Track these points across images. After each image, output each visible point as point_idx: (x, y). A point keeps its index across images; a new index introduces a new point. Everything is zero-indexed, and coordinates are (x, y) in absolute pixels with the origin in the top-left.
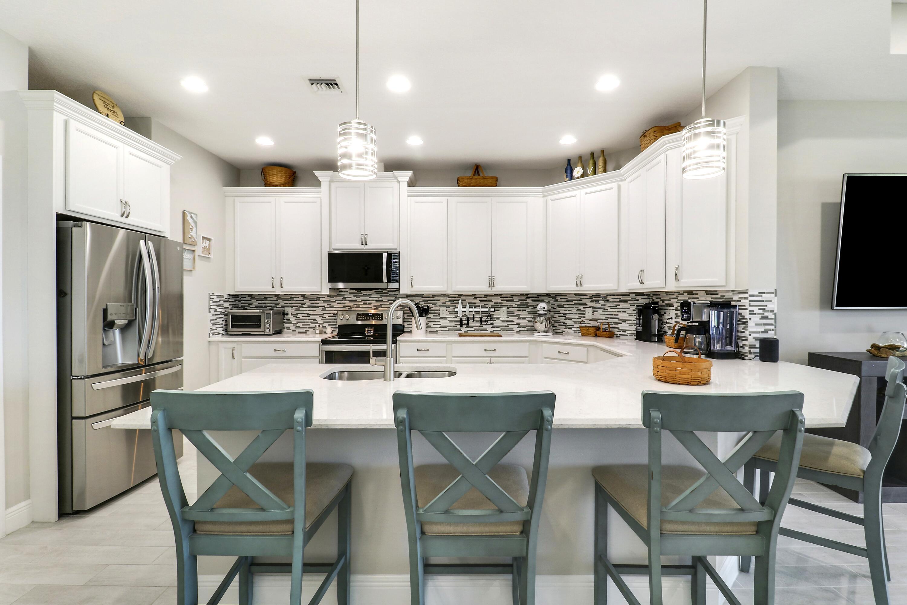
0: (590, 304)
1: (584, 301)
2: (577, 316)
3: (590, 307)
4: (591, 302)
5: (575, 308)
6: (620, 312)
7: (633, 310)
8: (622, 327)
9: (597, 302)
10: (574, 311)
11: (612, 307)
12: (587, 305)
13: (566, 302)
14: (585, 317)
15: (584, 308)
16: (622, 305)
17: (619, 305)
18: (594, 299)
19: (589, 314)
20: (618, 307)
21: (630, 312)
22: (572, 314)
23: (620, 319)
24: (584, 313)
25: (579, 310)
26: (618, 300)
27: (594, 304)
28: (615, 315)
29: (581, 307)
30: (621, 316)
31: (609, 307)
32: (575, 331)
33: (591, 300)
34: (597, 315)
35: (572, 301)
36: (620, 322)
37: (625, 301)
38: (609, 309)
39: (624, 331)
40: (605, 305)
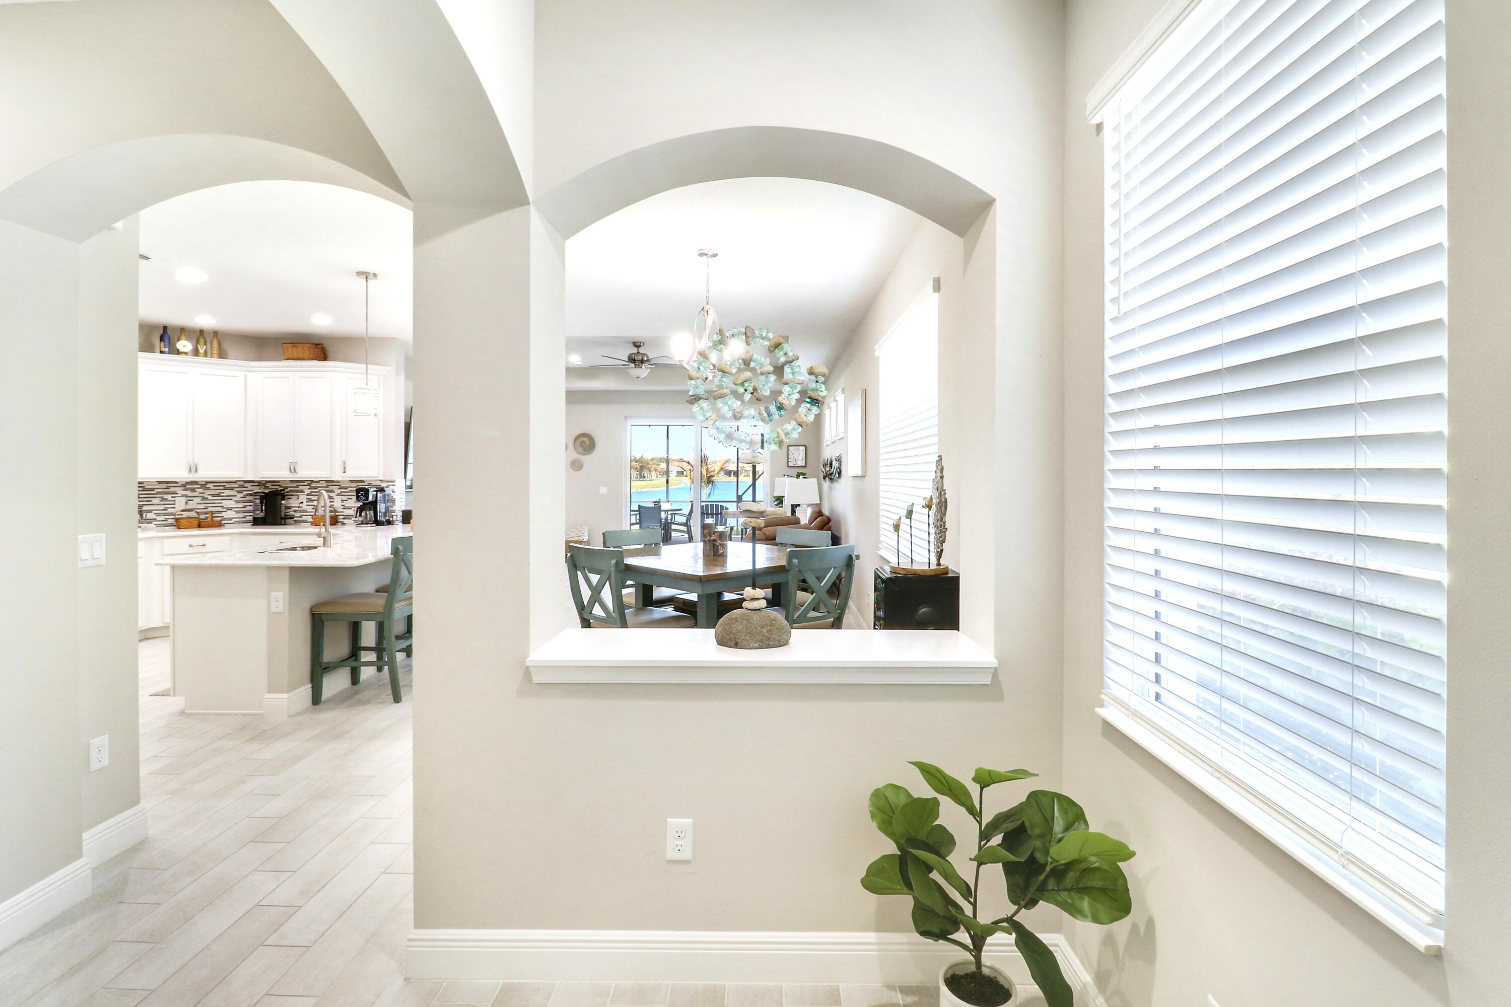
0: (181, 491)
1: (172, 489)
2: (162, 507)
3: (183, 496)
4: (183, 490)
5: (159, 497)
6: (225, 500)
7: (242, 497)
8: (226, 515)
9: (193, 490)
10: (155, 501)
11: (213, 495)
12: (177, 494)
13: (142, 491)
14: (174, 508)
15: (172, 497)
16: (227, 492)
17: (223, 493)
18: (188, 486)
19: (180, 503)
20: (222, 495)
21: (237, 499)
22: (154, 505)
23: (225, 507)
24: (173, 502)
25: (163, 499)
26: (222, 488)
27: (189, 493)
28: (218, 503)
29: (169, 497)
30: (226, 505)
31: (209, 495)
32: (158, 526)
33: (183, 488)
34: (191, 505)
35: (153, 490)
36: (225, 510)
37: (232, 489)
38: (210, 497)
39: (230, 519)
40: (204, 493)
